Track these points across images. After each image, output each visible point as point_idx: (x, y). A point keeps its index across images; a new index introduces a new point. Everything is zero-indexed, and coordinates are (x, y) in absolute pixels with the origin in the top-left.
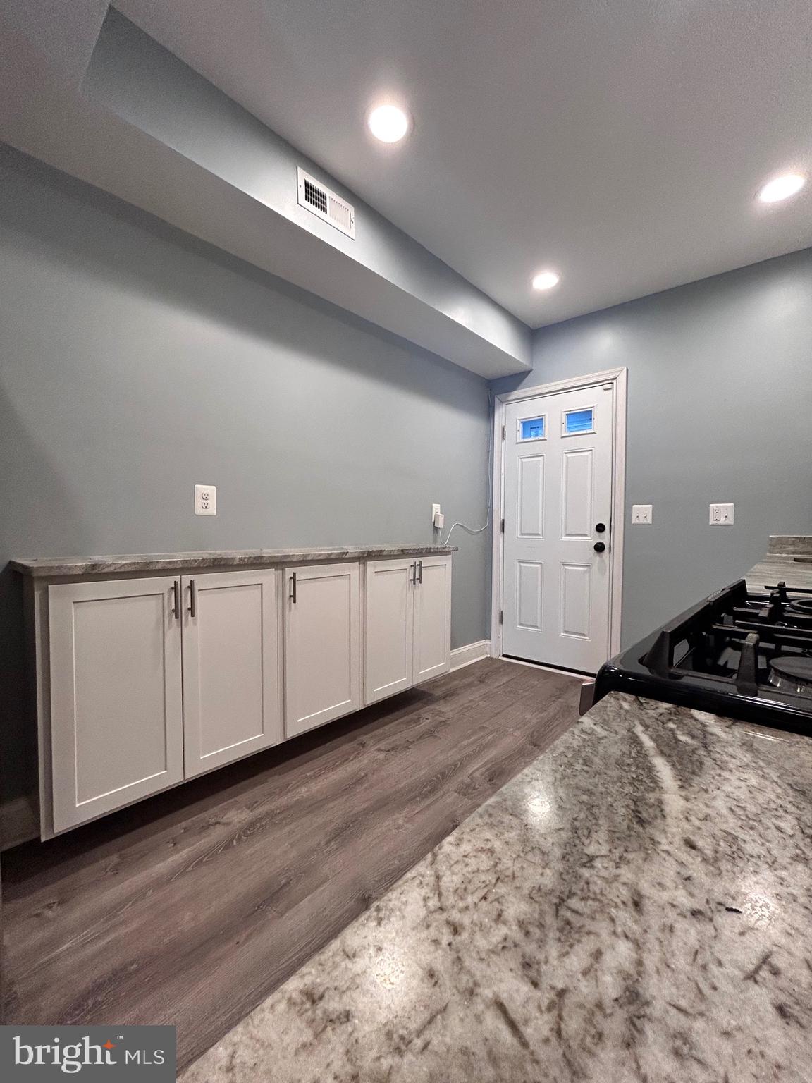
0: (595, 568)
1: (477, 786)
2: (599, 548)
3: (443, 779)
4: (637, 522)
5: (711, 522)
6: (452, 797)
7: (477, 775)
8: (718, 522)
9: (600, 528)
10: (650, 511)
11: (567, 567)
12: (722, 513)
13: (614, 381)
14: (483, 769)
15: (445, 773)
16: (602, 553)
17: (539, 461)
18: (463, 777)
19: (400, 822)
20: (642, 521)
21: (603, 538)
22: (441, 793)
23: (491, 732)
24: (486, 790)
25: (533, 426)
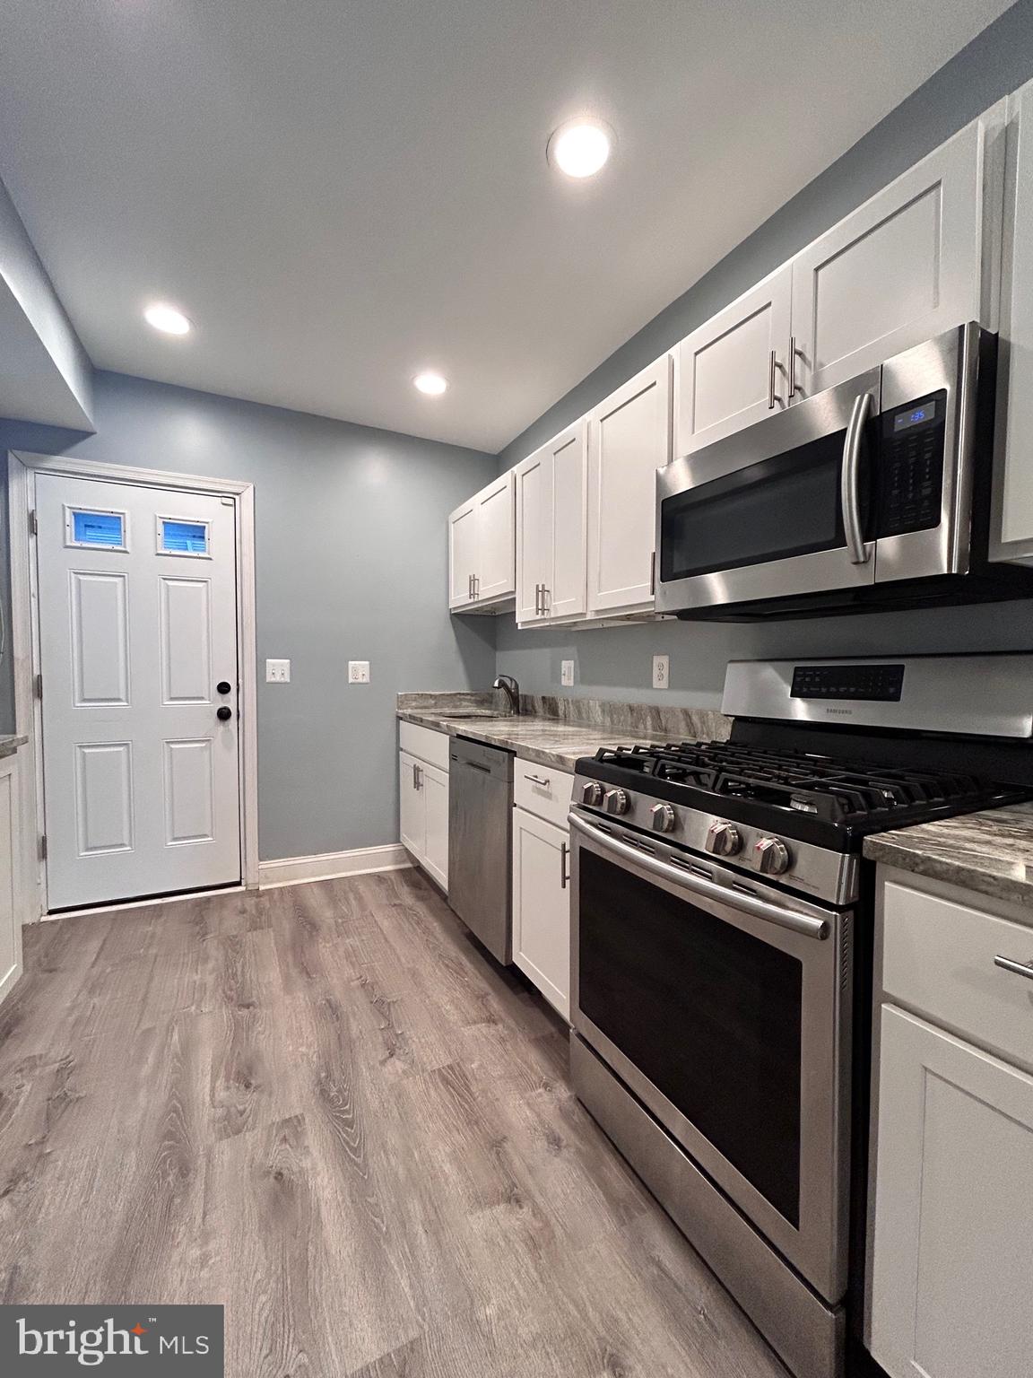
0: (218, 743)
1: (241, 1108)
2: (224, 715)
3: (178, 1142)
4: (273, 679)
5: (351, 680)
6: (225, 1152)
7: (222, 1095)
8: (357, 681)
9: (224, 688)
10: (288, 666)
11: (173, 746)
12: (359, 670)
13: (237, 497)
14: (220, 1083)
15: (170, 1132)
16: (226, 723)
17: (116, 583)
18: (204, 1115)
19: (195, 1252)
20: (278, 678)
21: (229, 701)
22: (202, 1162)
23: (169, 1031)
24: (258, 1102)
25: (94, 524)
